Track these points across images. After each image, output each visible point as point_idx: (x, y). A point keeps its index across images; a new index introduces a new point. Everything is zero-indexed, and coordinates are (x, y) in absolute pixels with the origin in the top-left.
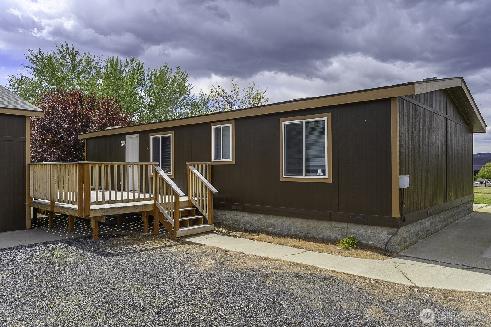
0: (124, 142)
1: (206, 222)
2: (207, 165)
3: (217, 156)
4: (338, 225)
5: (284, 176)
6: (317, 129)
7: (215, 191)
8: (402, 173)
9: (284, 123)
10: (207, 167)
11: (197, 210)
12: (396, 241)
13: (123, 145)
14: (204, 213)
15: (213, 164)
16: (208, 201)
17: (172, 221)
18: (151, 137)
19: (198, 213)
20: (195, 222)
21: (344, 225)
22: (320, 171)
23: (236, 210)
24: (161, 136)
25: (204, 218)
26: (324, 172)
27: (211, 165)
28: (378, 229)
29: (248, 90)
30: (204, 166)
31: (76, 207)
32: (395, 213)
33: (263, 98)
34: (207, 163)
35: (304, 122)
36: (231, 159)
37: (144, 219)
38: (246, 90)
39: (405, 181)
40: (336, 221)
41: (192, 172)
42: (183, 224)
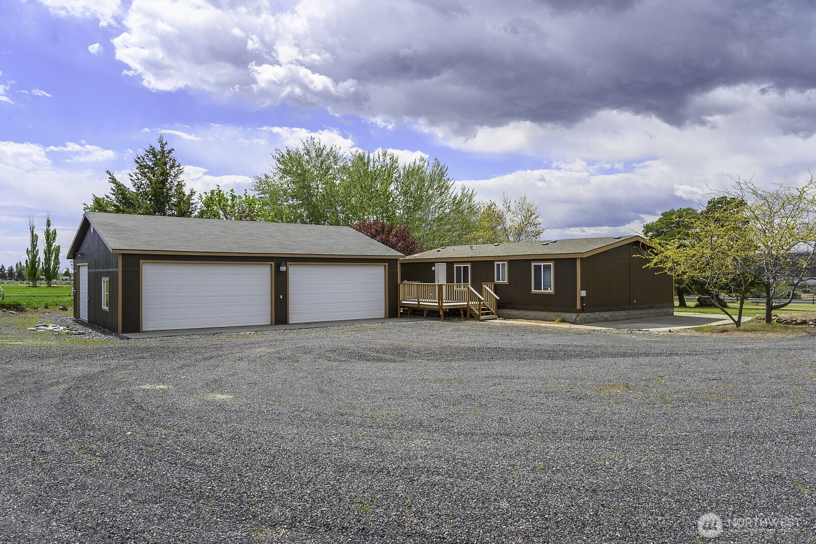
0: (434, 267)
1: (493, 314)
3: (498, 279)
4: (557, 313)
5: (533, 291)
6: (547, 268)
7: (498, 298)
8: (582, 289)
9: (533, 264)
10: (493, 285)
11: (488, 308)
12: (578, 318)
13: (433, 269)
14: (492, 310)
15: (496, 283)
16: (494, 304)
17: (478, 313)
18: (455, 266)
19: (489, 310)
20: (487, 314)
21: (559, 313)
22: (549, 288)
23: (509, 309)
24: (462, 266)
25: (492, 312)
26: (551, 289)
28: (572, 314)
29: (520, 201)
30: (491, 285)
31: (437, 304)
32: (579, 307)
33: (534, 214)
34: (493, 283)
35: (542, 264)
36: (506, 281)
37: (462, 312)
38: (517, 201)
39: (584, 293)
40: (556, 312)
41: (485, 288)
42: (482, 314)
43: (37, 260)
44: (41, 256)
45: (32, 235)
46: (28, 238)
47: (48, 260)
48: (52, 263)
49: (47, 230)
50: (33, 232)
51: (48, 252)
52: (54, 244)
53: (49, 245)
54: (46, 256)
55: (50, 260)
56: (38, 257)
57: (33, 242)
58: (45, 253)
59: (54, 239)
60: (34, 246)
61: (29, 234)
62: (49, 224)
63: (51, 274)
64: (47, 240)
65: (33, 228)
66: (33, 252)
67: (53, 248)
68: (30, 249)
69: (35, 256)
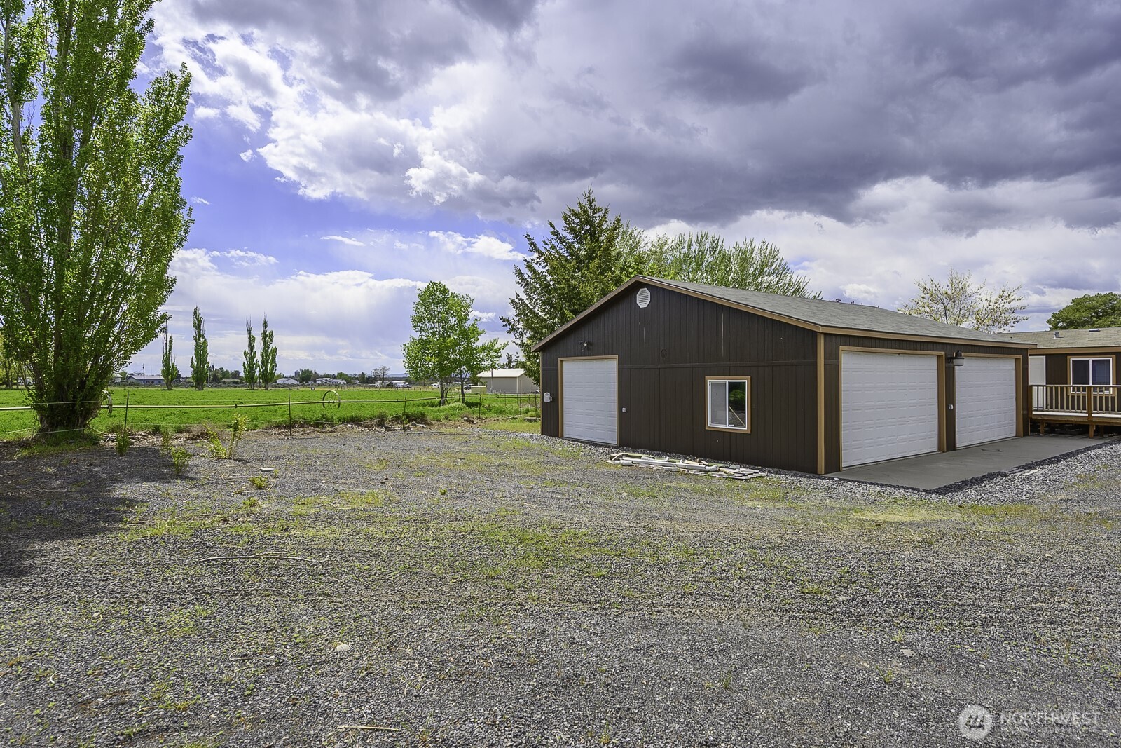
18: (1071, 359)
24: (1091, 359)
43: (254, 362)
44: (258, 358)
45: (250, 337)
46: (247, 341)
47: (264, 362)
48: (269, 366)
49: (264, 331)
50: (250, 333)
51: (266, 353)
52: (271, 346)
53: (266, 346)
54: (263, 358)
55: (267, 362)
56: (255, 359)
57: (250, 343)
58: (262, 355)
59: (271, 340)
60: (251, 347)
61: (247, 336)
62: (265, 326)
63: (269, 377)
64: (264, 342)
65: (251, 329)
66: (250, 355)
67: (269, 350)
68: (247, 351)
69: (252, 359)
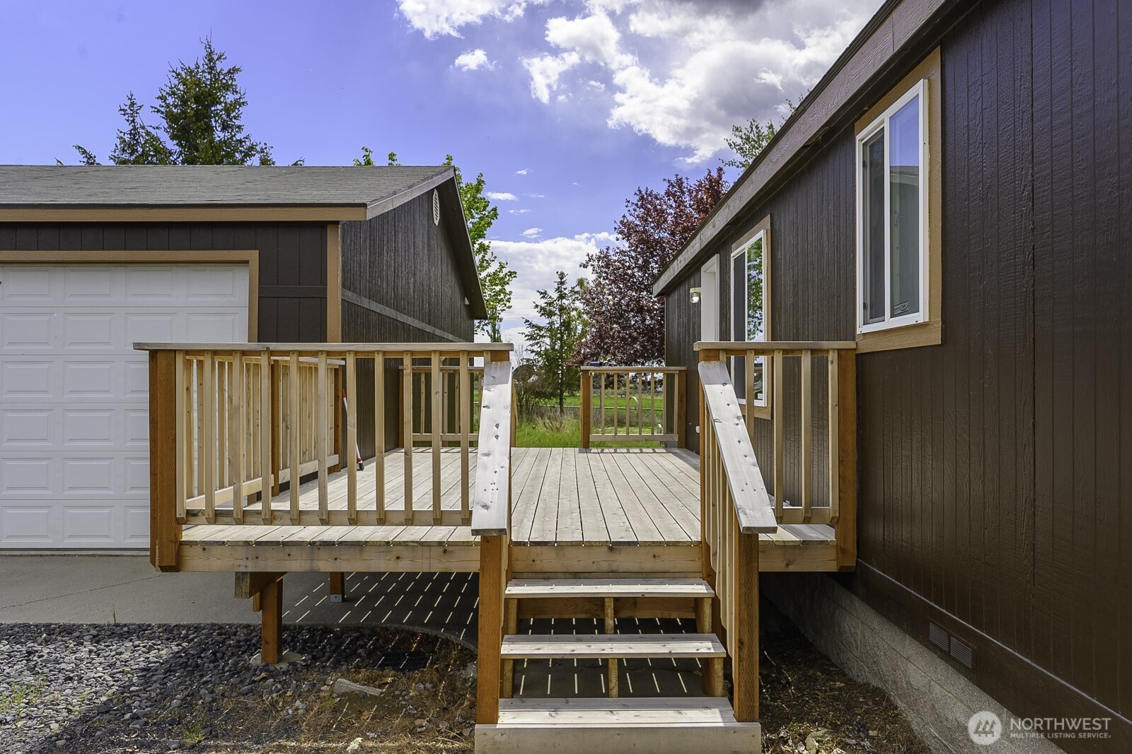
0: (697, 290)
2: (832, 356)
10: (832, 369)
15: (865, 347)
18: (733, 257)
24: (747, 246)
27: (852, 356)
30: (806, 362)
34: (825, 344)
